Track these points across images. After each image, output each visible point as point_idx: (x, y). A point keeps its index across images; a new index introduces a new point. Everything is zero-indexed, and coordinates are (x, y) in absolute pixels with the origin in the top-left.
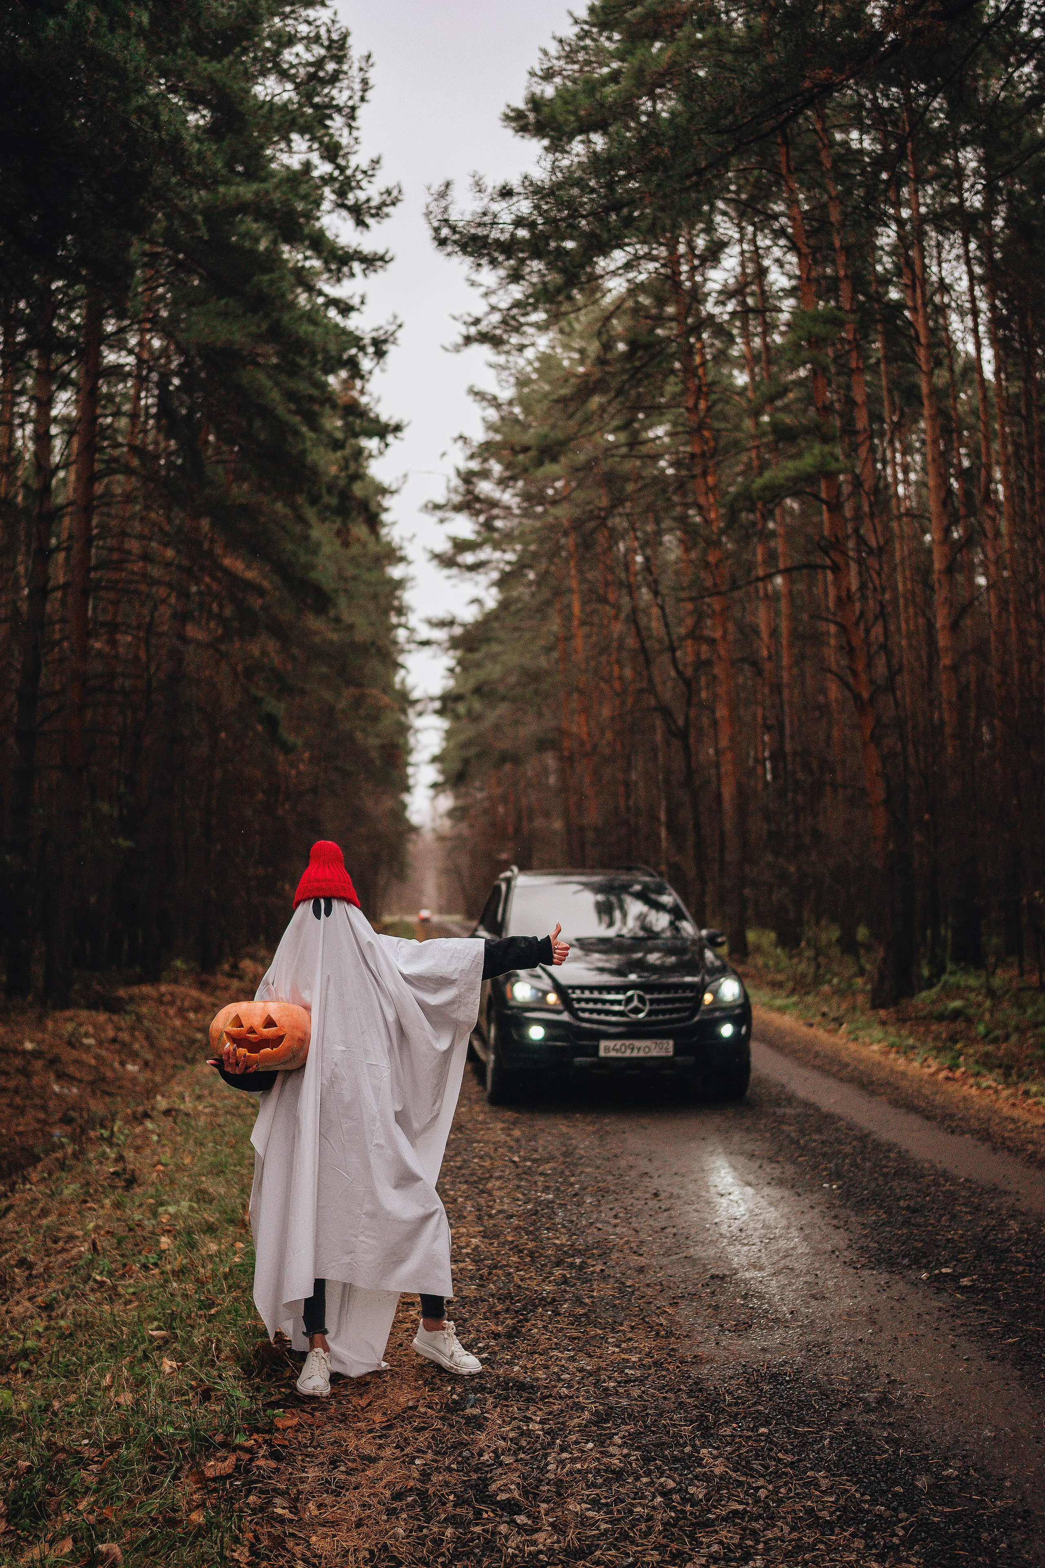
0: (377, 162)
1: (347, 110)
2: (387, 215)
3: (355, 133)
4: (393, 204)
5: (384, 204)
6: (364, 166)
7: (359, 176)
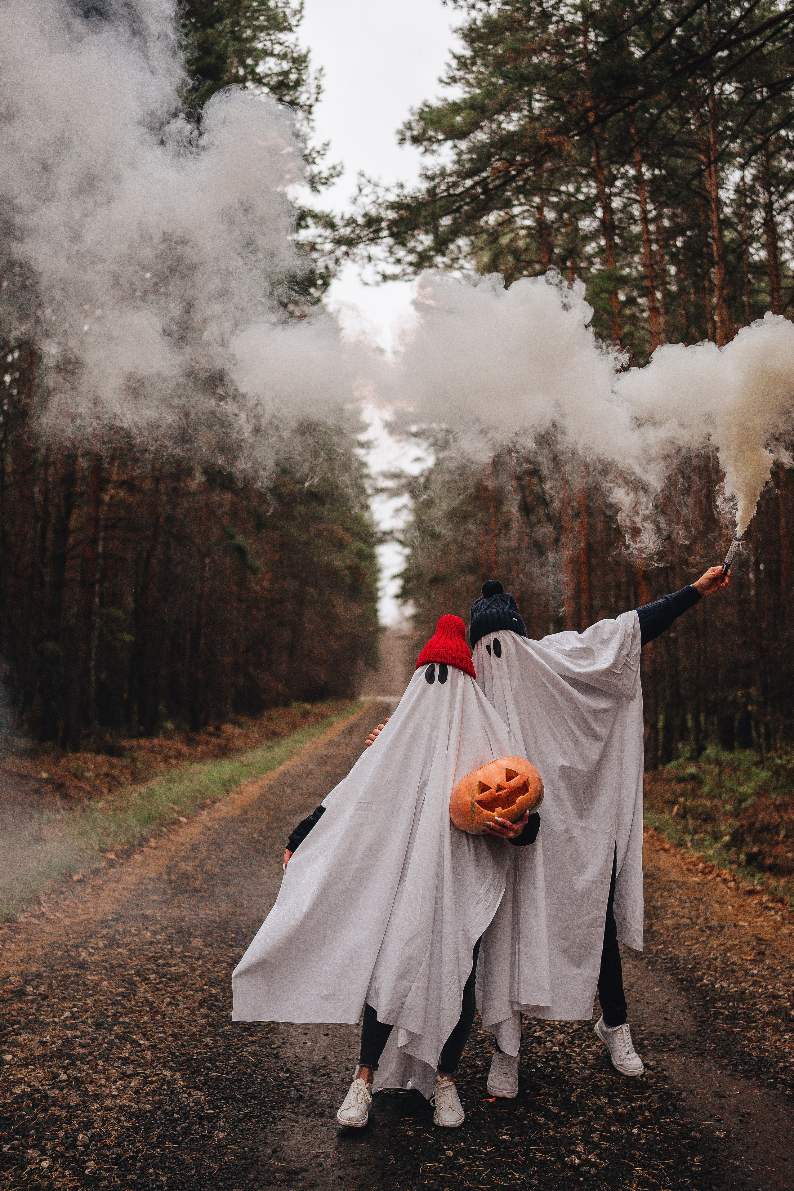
0: (327, 145)
1: (306, 108)
2: (333, 184)
3: (312, 124)
4: (338, 176)
5: (331, 176)
6: (318, 148)
7: (314, 155)
